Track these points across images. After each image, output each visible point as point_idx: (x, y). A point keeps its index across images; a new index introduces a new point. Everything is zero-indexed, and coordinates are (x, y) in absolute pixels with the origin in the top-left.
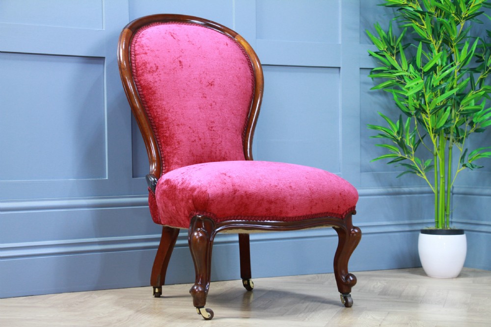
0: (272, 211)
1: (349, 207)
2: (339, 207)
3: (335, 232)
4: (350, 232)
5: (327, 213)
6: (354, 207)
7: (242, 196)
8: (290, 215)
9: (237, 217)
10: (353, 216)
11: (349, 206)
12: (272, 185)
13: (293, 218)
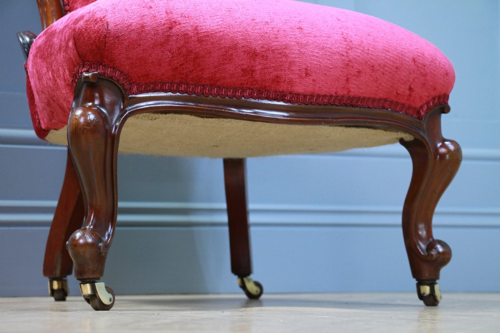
0: (257, 76)
1: (433, 93)
2: (410, 89)
3: (403, 150)
4: (437, 150)
5: (385, 100)
6: (446, 97)
7: (185, 35)
8: (299, 89)
9: (179, 85)
10: (443, 116)
11: (435, 89)
12: (257, 21)
13: (305, 96)
